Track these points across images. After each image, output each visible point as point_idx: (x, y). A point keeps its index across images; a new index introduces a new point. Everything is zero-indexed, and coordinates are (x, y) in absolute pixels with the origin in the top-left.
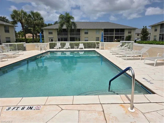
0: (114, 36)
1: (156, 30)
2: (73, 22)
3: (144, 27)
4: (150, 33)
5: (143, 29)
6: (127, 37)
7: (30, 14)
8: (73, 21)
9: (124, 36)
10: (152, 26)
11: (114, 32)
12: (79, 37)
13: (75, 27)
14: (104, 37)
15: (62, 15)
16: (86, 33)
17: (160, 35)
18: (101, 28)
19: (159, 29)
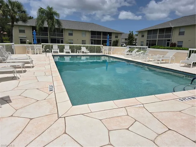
0: (101, 40)
1: (143, 36)
2: (57, 20)
3: (131, 32)
4: (136, 39)
5: (130, 35)
6: (114, 42)
7: (8, 3)
8: (57, 18)
9: (111, 41)
10: (139, 32)
11: (102, 36)
12: (61, 38)
13: (59, 26)
14: (91, 40)
15: (42, 8)
16: (71, 34)
17: (147, 41)
18: (88, 30)
19: (146, 35)
